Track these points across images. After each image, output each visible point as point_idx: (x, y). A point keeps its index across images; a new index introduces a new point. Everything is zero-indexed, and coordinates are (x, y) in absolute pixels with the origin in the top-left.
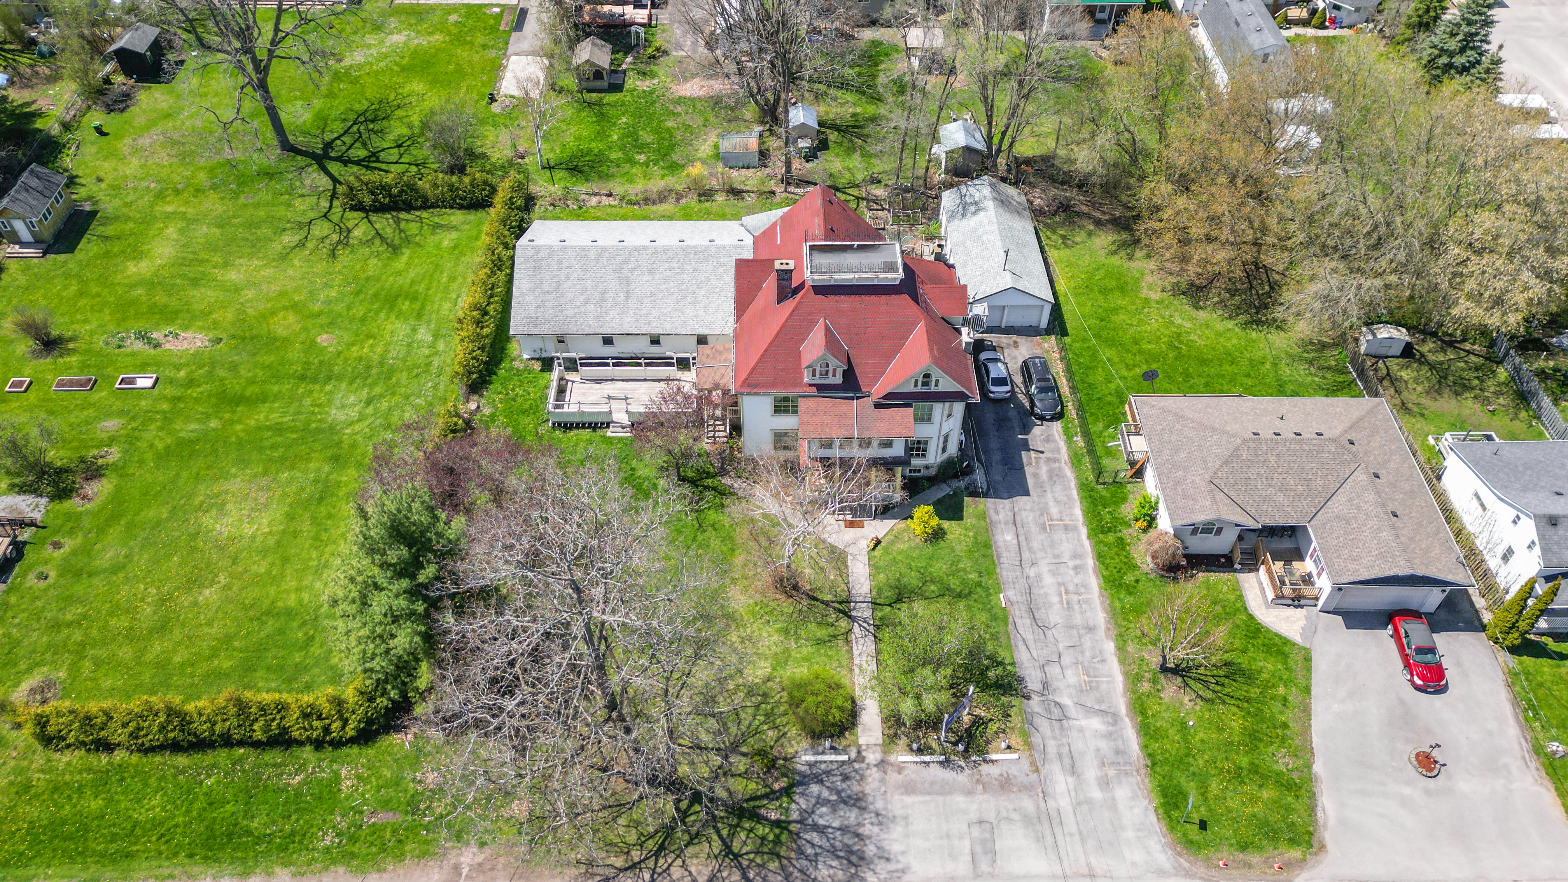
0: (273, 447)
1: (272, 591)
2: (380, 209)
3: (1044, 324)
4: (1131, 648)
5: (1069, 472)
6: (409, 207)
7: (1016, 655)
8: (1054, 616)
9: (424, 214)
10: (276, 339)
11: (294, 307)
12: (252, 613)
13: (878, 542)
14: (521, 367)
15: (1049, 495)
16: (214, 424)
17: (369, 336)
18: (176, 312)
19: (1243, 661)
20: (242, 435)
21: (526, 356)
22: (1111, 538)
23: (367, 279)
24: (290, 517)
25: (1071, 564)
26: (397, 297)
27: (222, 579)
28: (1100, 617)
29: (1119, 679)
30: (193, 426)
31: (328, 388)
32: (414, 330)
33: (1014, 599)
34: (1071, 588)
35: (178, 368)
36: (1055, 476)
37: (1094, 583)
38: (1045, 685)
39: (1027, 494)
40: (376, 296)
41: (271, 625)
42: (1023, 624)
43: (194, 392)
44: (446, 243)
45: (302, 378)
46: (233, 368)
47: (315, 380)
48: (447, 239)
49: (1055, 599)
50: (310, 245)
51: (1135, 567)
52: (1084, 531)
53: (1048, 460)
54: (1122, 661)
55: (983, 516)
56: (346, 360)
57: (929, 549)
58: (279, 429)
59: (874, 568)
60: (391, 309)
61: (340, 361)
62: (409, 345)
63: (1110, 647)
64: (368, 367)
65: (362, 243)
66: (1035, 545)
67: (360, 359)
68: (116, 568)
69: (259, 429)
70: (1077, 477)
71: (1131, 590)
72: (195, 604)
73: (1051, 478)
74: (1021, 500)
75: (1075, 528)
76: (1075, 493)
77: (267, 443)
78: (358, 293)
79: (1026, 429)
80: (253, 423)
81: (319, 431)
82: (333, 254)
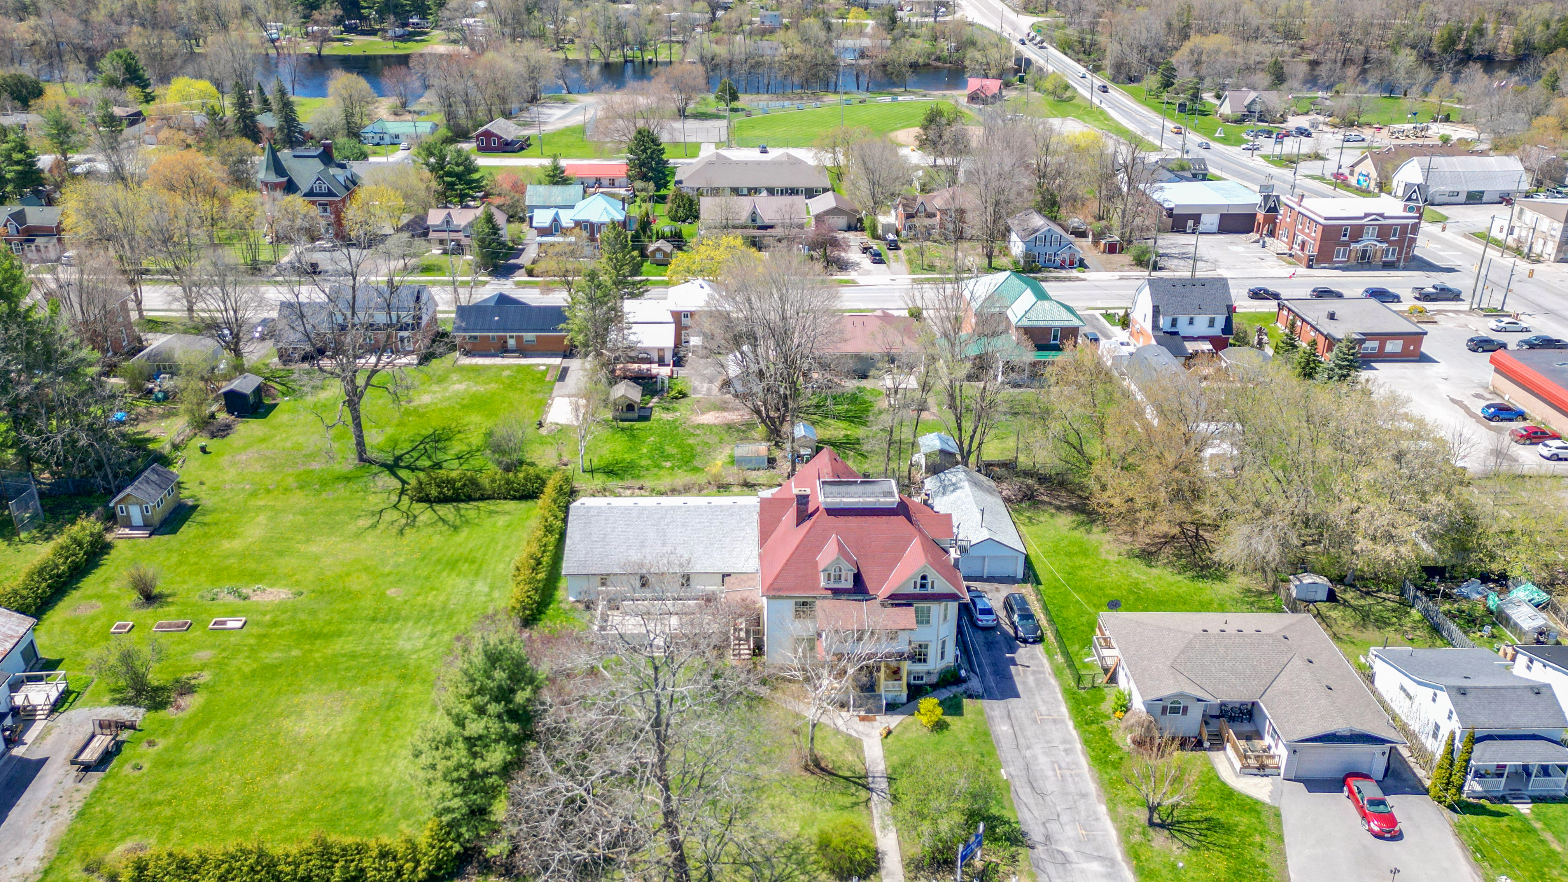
0: (347, 669)
1: (345, 775)
2: (444, 500)
3: (1020, 575)
4: (1121, 809)
5: (1053, 681)
6: (469, 499)
7: (1020, 815)
8: (1051, 785)
9: (481, 504)
10: (350, 592)
11: (366, 569)
12: (326, 792)
13: (889, 732)
14: (567, 607)
15: (1038, 698)
16: (295, 652)
17: (432, 589)
18: (264, 575)
19: (1221, 817)
20: (320, 660)
21: (572, 599)
22: (1094, 727)
23: (431, 549)
24: (362, 720)
25: (1062, 747)
26: (457, 561)
27: (300, 767)
28: (1092, 787)
29: (1113, 834)
30: (276, 655)
31: (396, 626)
32: (472, 584)
33: (1014, 773)
34: (1063, 765)
35: (264, 614)
36: (1041, 684)
37: (1083, 762)
38: (1048, 838)
39: (1017, 696)
40: (439, 561)
41: (344, 800)
42: (1025, 793)
43: (278, 631)
44: (500, 523)
45: (374, 619)
46: (313, 613)
47: (385, 621)
48: (501, 521)
49: (1050, 773)
50: (381, 527)
51: (1118, 748)
52: (1070, 724)
53: (1034, 672)
54: (1114, 820)
55: (981, 712)
56: (412, 606)
57: (935, 737)
58: (353, 656)
59: (888, 752)
60: (453, 569)
61: (407, 607)
62: (468, 595)
63: (1102, 809)
64: (432, 611)
65: (426, 525)
66: (1029, 733)
67: (425, 605)
68: (204, 761)
69: (334, 655)
70: (1060, 685)
71: (1116, 766)
72: (275, 786)
73: (1037, 685)
74: (1013, 701)
75: (1063, 722)
76: (1060, 696)
77: (341, 666)
78: (423, 559)
79: (1013, 650)
80: (329, 651)
81: (388, 657)
82: (401, 532)
